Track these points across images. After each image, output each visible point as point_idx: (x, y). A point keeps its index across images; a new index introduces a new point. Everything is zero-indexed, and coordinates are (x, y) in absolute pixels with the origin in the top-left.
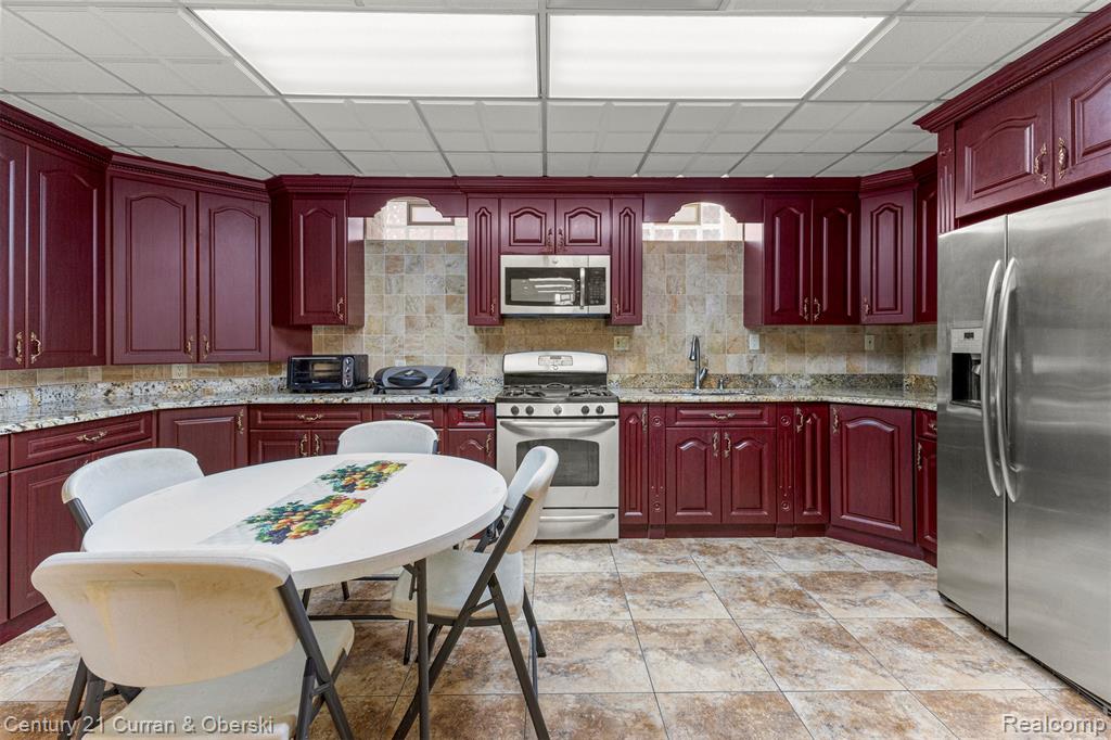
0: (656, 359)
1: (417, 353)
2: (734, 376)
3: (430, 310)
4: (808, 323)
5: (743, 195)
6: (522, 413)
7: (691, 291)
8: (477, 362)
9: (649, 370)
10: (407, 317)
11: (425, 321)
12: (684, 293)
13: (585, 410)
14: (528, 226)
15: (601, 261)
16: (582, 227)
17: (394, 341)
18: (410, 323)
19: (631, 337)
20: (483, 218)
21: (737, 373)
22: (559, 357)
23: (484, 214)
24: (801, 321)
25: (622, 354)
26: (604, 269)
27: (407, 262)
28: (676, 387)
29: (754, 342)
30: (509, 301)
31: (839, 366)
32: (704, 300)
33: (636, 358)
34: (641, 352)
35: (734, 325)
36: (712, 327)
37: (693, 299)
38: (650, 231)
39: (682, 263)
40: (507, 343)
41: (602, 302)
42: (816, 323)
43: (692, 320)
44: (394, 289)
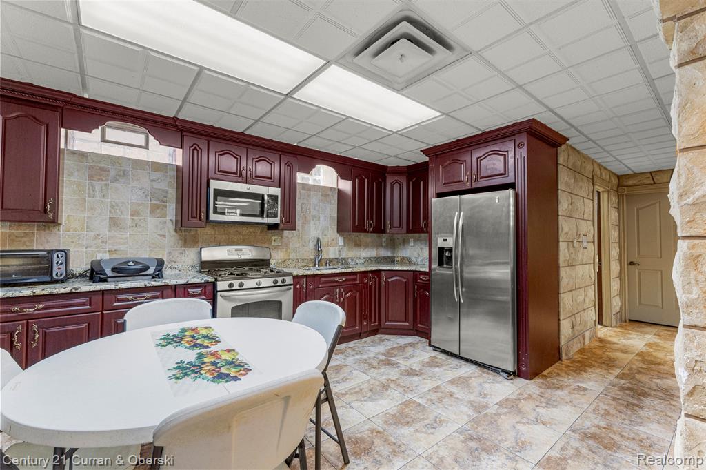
0: (295, 251)
1: (122, 248)
2: (333, 259)
3: (134, 213)
4: (368, 232)
5: (344, 165)
6: (236, 287)
7: (313, 212)
8: (176, 254)
9: (291, 257)
10: (110, 218)
11: (129, 223)
12: (310, 213)
13: (276, 282)
14: (228, 163)
15: (275, 191)
16: (262, 169)
17: (96, 237)
18: (114, 223)
19: (282, 237)
20: (195, 152)
21: (334, 257)
22: (241, 250)
23: (195, 149)
24: (365, 231)
25: (276, 248)
26: (277, 196)
27: (112, 173)
28: (305, 266)
29: (341, 241)
30: (216, 212)
31: (372, 253)
32: (319, 218)
33: (285, 250)
34: (287, 246)
35: (332, 232)
36: (323, 233)
37: (314, 217)
38: (300, 177)
39: (309, 196)
40: (201, 240)
41: (275, 216)
42: (371, 232)
43: (314, 228)
44: (98, 194)
